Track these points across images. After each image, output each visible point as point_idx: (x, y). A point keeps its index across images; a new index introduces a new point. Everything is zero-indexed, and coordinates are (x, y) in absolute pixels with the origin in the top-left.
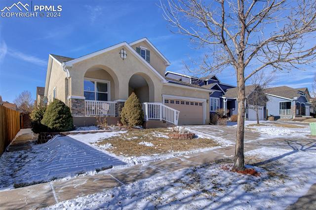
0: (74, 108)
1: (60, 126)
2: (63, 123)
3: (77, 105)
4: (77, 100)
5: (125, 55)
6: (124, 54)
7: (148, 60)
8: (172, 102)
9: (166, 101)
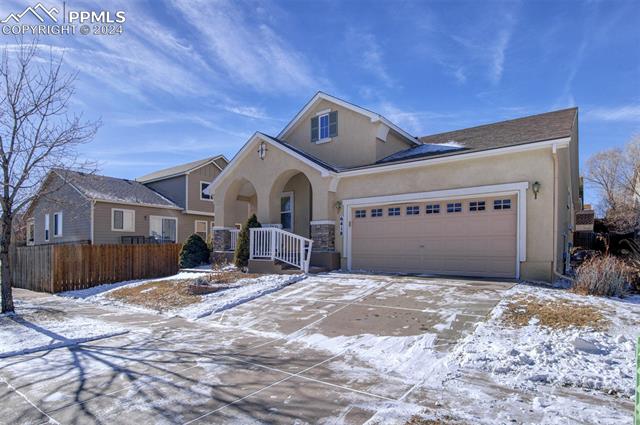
0: (216, 241)
3: (218, 237)
5: (264, 152)
7: (334, 131)
8: (377, 212)
9: (360, 214)
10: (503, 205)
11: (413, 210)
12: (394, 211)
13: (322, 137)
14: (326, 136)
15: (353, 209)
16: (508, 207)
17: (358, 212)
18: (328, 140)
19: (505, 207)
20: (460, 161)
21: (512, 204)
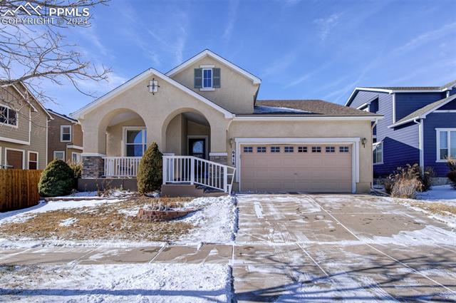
0: (86, 168)
1: (46, 191)
2: (49, 186)
3: (90, 164)
4: (88, 157)
5: (156, 88)
6: (153, 86)
7: (217, 83)
8: (262, 149)
9: (247, 149)
10: (344, 149)
11: (289, 149)
12: (275, 149)
13: (205, 86)
14: (209, 86)
15: (241, 145)
16: (347, 151)
17: (245, 148)
18: (211, 89)
19: (346, 151)
20: (321, 121)
21: (349, 150)
